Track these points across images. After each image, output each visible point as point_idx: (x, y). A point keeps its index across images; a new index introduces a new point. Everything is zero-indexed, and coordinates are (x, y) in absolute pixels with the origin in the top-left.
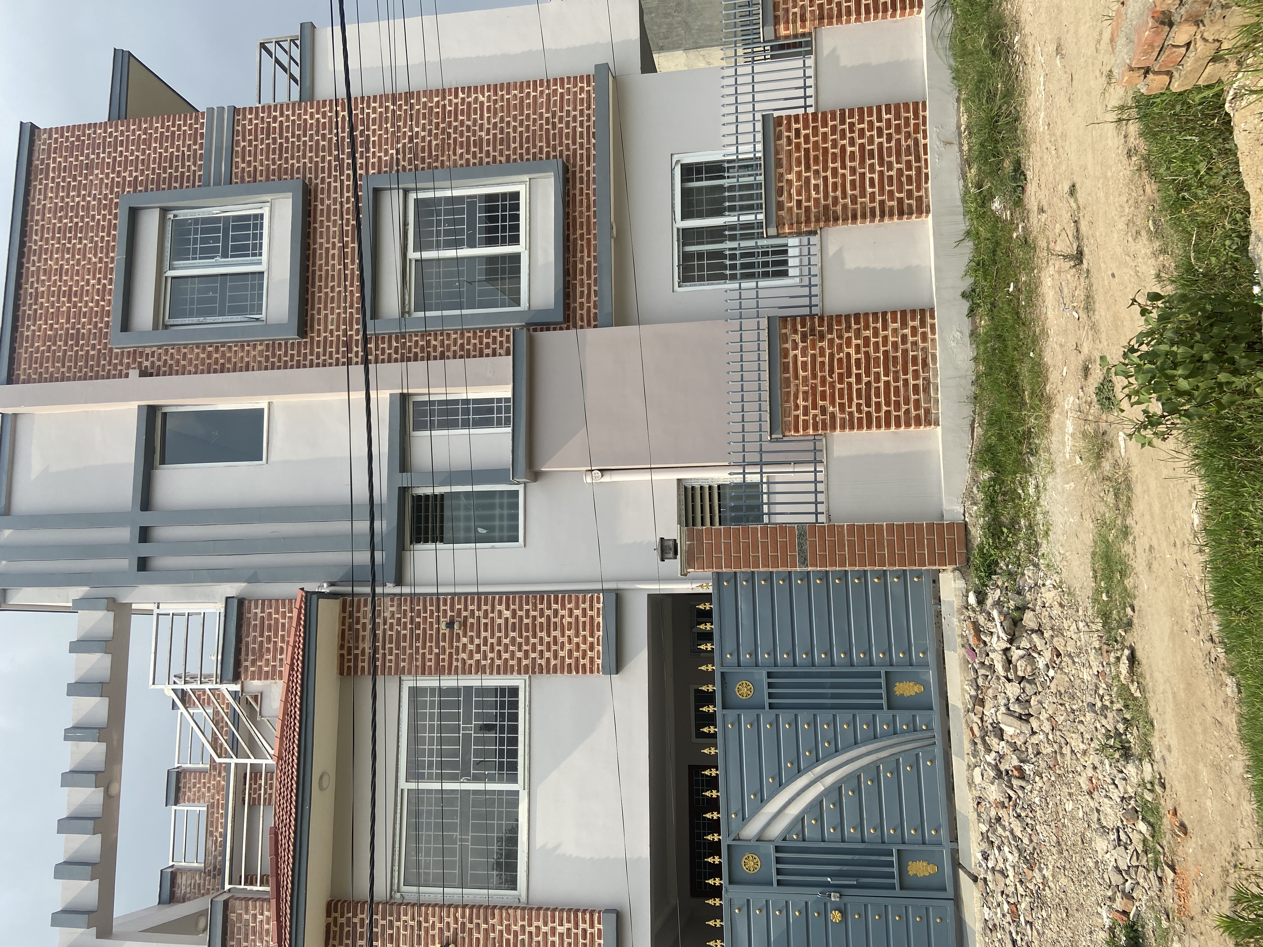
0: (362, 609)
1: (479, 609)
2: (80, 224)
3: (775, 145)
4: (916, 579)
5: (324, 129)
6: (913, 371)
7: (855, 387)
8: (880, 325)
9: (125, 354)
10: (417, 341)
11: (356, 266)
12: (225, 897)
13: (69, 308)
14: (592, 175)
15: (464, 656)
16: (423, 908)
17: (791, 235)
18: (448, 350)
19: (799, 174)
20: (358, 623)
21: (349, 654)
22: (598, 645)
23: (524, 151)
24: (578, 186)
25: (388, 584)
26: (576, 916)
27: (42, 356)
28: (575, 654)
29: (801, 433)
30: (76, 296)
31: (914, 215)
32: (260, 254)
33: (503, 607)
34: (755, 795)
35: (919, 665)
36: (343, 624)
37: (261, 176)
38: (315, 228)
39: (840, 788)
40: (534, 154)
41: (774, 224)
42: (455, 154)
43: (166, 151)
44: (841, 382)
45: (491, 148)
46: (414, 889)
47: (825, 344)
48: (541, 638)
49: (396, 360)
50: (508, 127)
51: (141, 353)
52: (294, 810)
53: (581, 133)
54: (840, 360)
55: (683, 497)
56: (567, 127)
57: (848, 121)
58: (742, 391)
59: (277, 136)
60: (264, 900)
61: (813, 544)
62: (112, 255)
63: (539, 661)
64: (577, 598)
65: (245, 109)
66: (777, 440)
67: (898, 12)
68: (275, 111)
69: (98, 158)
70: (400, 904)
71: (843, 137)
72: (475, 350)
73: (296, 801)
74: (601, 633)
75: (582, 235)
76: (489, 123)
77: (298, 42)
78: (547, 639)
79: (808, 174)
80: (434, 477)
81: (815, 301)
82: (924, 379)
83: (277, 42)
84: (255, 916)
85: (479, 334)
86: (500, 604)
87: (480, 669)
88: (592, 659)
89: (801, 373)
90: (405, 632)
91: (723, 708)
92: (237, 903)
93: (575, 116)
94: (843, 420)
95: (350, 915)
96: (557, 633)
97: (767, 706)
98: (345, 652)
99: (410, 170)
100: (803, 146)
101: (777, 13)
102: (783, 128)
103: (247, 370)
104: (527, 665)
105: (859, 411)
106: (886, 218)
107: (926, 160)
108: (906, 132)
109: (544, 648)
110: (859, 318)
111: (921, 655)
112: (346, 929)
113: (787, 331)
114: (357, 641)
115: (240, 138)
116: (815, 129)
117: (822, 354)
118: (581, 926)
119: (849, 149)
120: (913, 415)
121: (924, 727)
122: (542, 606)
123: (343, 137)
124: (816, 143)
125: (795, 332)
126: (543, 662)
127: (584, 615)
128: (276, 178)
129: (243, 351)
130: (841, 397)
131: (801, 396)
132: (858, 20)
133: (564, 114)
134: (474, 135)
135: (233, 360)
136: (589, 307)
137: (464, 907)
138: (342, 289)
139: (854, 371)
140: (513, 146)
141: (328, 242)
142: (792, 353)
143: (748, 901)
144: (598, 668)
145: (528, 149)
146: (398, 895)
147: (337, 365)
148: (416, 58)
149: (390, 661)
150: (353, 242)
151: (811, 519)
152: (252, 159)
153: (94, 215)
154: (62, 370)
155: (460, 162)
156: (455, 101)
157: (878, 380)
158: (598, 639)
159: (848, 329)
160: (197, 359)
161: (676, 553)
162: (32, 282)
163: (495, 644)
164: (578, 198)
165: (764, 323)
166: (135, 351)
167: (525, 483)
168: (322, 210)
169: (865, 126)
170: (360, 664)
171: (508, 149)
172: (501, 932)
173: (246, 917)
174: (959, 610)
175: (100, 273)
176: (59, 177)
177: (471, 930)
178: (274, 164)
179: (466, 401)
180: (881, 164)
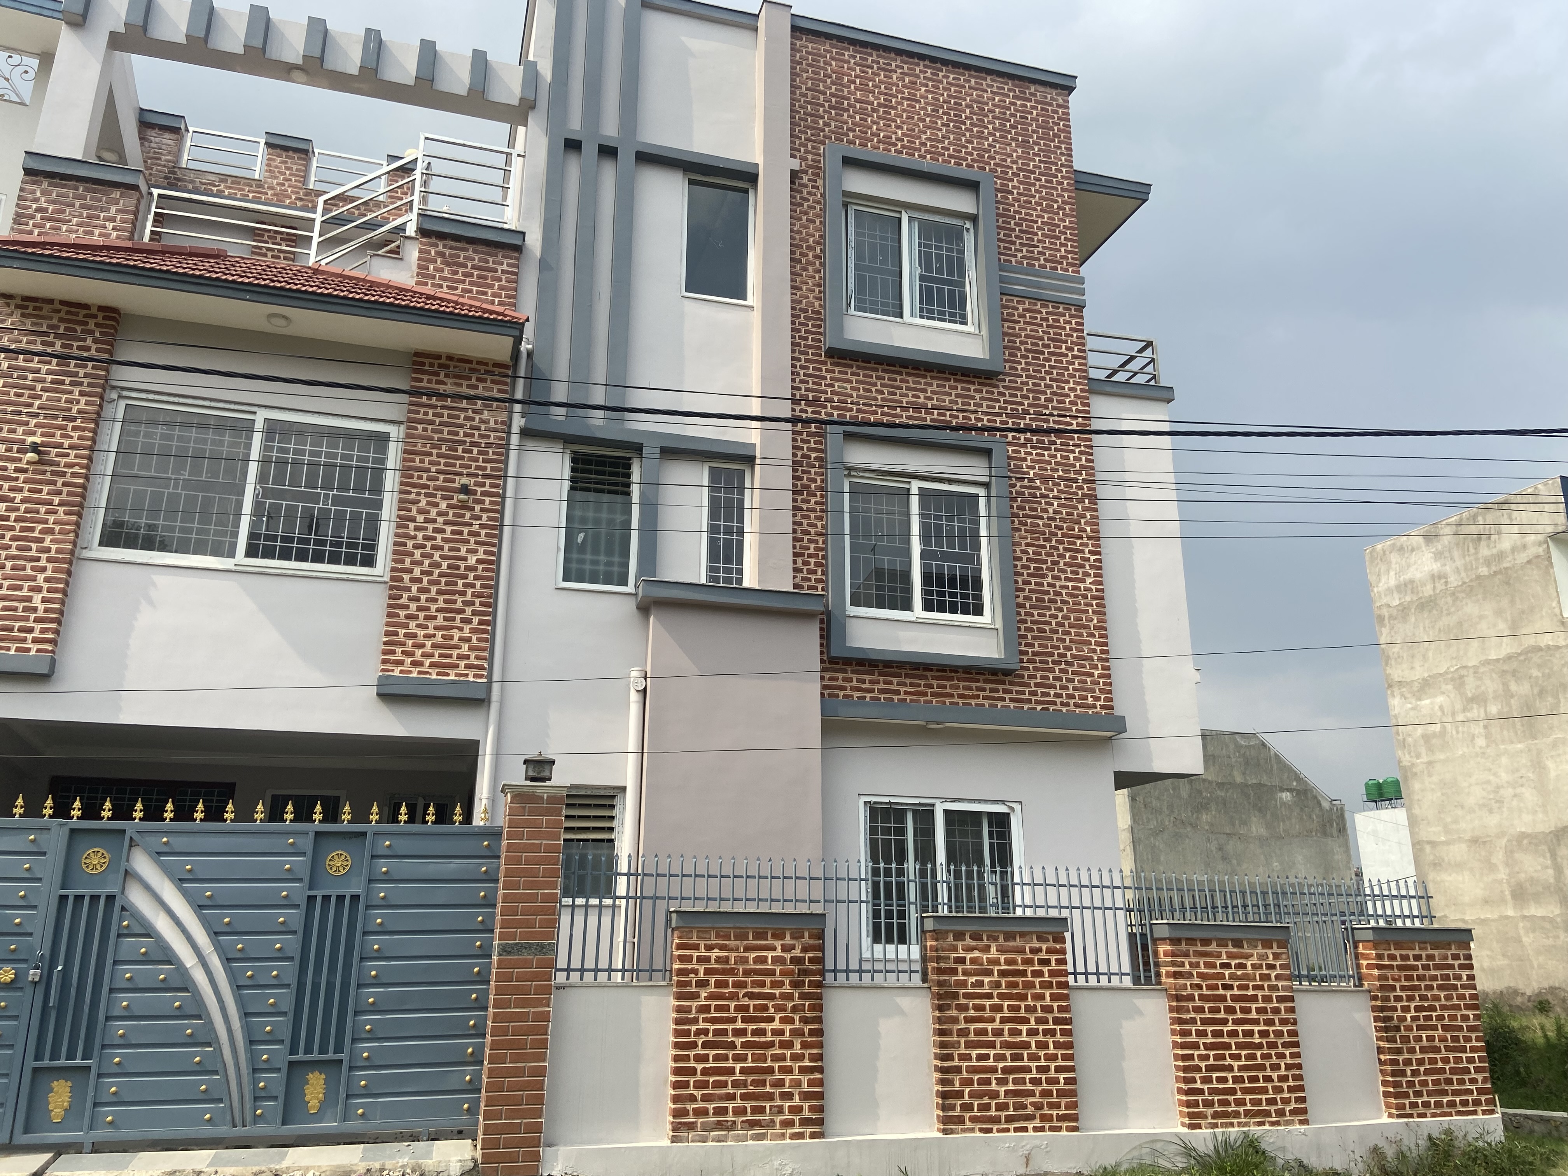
0: (495, 387)
1: (482, 526)
2: (963, 127)
3: (1031, 933)
4: (466, 1106)
5: (1058, 401)
6: (745, 1108)
7: (730, 1027)
8: (807, 1063)
9: (817, 158)
10: (815, 481)
11: (904, 420)
12: (143, 188)
13: (872, 104)
14: (1000, 704)
15: (423, 504)
16: (92, 426)
17: (924, 949)
18: (803, 516)
19: (997, 962)
20: (478, 380)
21: (440, 366)
22: (420, 673)
23: (1029, 625)
24: (988, 686)
25: (523, 420)
26: (52, 621)
27: (820, 68)
28: (410, 642)
29: (676, 953)
30: (884, 112)
31: (941, 1113)
32: (921, 317)
33: (481, 555)
34: (190, 871)
35: (346, 1107)
36: (479, 363)
37: (1009, 327)
38: (949, 380)
39: (186, 990)
40: (1026, 637)
41: (938, 927)
42: (1027, 545)
43: (1038, 228)
44: (738, 1009)
45: (1033, 586)
46: (120, 415)
47: (787, 989)
48: (436, 600)
49: (794, 455)
50: (1056, 609)
51: (818, 175)
52: (247, 281)
53: (1048, 694)
54: (765, 1008)
55: (602, 793)
56: (1055, 679)
57: (1058, 1028)
58: (735, 877)
59: (1052, 349)
60: (132, 233)
61: (527, 964)
62: (928, 157)
63: (405, 596)
64: (483, 649)
65: (1082, 317)
66: (668, 921)
67: (1184, 1098)
68: (1079, 350)
69: (1035, 154)
70: (102, 398)
71: (1039, 1021)
72: (801, 547)
73: (258, 285)
74: (434, 677)
75: (930, 686)
76: (1061, 587)
77: (1152, 383)
78: (434, 607)
79: (996, 974)
80: (652, 485)
81: (842, 977)
82: (734, 1122)
83: (1153, 360)
84: (112, 220)
85: (820, 554)
86: (485, 553)
87: (403, 521)
88: (401, 663)
89: (752, 955)
90: (461, 434)
91: (317, 833)
92: (134, 201)
93: (1067, 688)
94: (688, 1010)
95: (97, 335)
96: (440, 621)
97: (312, 893)
98: (443, 361)
99: (1011, 492)
100: (1030, 969)
101: (1184, 943)
102: (1051, 944)
103: (792, 287)
104: (402, 580)
105: (698, 1033)
106: (939, 1075)
107: (1008, 1130)
108: (1042, 1103)
109: (423, 603)
110: (817, 1036)
111: (360, 1111)
112: (79, 328)
113: (806, 939)
114: (455, 377)
115: (1051, 309)
116: (1049, 985)
117: (774, 985)
118: (38, 627)
119: (1024, 1028)
120: (688, 1107)
121: (259, 1112)
122: (477, 604)
123: (1048, 421)
124: (1032, 985)
125: (805, 950)
126: (404, 601)
127: (460, 657)
128: (1006, 343)
129: (814, 285)
130: (719, 1008)
131: (723, 954)
132: (1175, 1045)
133: (1070, 676)
134: (1048, 569)
135: (804, 274)
136: (845, 688)
137: (87, 477)
138: (880, 402)
139: (751, 1027)
140: (1035, 613)
141: (933, 392)
142: (778, 944)
143: (44, 854)
144: (388, 670)
145: (1031, 630)
146: (114, 395)
147: (793, 388)
148: (1134, 510)
149: (426, 413)
150: (932, 420)
151: (562, 963)
152: (1028, 319)
153: (972, 143)
154: (804, 87)
155: (1018, 550)
156: (1086, 550)
157: (738, 1058)
158: (427, 673)
159: (805, 1020)
160: (807, 234)
161: (533, 779)
162: (903, 68)
163: (434, 542)
164: (974, 685)
165: (817, 909)
166: (820, 168)
167: (636, 594)
168: (969, 390)
169: (1051, 1050)
170: (425, 378)
171: (1031, 607)
172: (46, 522)
173: (113, 209)
174: (420, 1166)
175: (908, 141)
176: (1016, 110)
177: (54, 483)
178: (1021, 343)
179: (741, 532)
180: (1005, 1070)
